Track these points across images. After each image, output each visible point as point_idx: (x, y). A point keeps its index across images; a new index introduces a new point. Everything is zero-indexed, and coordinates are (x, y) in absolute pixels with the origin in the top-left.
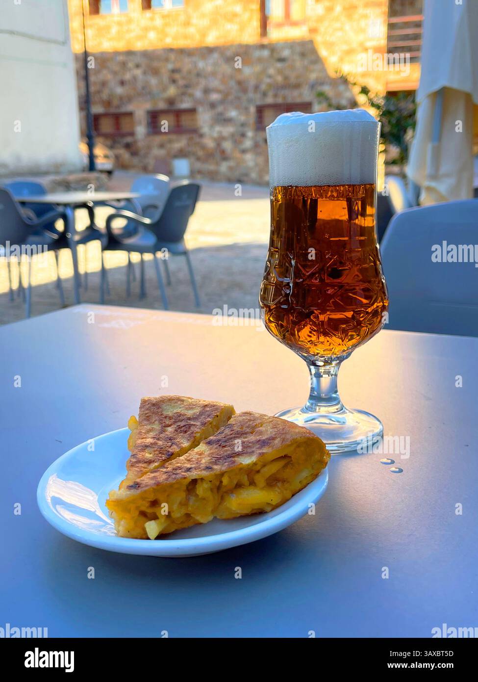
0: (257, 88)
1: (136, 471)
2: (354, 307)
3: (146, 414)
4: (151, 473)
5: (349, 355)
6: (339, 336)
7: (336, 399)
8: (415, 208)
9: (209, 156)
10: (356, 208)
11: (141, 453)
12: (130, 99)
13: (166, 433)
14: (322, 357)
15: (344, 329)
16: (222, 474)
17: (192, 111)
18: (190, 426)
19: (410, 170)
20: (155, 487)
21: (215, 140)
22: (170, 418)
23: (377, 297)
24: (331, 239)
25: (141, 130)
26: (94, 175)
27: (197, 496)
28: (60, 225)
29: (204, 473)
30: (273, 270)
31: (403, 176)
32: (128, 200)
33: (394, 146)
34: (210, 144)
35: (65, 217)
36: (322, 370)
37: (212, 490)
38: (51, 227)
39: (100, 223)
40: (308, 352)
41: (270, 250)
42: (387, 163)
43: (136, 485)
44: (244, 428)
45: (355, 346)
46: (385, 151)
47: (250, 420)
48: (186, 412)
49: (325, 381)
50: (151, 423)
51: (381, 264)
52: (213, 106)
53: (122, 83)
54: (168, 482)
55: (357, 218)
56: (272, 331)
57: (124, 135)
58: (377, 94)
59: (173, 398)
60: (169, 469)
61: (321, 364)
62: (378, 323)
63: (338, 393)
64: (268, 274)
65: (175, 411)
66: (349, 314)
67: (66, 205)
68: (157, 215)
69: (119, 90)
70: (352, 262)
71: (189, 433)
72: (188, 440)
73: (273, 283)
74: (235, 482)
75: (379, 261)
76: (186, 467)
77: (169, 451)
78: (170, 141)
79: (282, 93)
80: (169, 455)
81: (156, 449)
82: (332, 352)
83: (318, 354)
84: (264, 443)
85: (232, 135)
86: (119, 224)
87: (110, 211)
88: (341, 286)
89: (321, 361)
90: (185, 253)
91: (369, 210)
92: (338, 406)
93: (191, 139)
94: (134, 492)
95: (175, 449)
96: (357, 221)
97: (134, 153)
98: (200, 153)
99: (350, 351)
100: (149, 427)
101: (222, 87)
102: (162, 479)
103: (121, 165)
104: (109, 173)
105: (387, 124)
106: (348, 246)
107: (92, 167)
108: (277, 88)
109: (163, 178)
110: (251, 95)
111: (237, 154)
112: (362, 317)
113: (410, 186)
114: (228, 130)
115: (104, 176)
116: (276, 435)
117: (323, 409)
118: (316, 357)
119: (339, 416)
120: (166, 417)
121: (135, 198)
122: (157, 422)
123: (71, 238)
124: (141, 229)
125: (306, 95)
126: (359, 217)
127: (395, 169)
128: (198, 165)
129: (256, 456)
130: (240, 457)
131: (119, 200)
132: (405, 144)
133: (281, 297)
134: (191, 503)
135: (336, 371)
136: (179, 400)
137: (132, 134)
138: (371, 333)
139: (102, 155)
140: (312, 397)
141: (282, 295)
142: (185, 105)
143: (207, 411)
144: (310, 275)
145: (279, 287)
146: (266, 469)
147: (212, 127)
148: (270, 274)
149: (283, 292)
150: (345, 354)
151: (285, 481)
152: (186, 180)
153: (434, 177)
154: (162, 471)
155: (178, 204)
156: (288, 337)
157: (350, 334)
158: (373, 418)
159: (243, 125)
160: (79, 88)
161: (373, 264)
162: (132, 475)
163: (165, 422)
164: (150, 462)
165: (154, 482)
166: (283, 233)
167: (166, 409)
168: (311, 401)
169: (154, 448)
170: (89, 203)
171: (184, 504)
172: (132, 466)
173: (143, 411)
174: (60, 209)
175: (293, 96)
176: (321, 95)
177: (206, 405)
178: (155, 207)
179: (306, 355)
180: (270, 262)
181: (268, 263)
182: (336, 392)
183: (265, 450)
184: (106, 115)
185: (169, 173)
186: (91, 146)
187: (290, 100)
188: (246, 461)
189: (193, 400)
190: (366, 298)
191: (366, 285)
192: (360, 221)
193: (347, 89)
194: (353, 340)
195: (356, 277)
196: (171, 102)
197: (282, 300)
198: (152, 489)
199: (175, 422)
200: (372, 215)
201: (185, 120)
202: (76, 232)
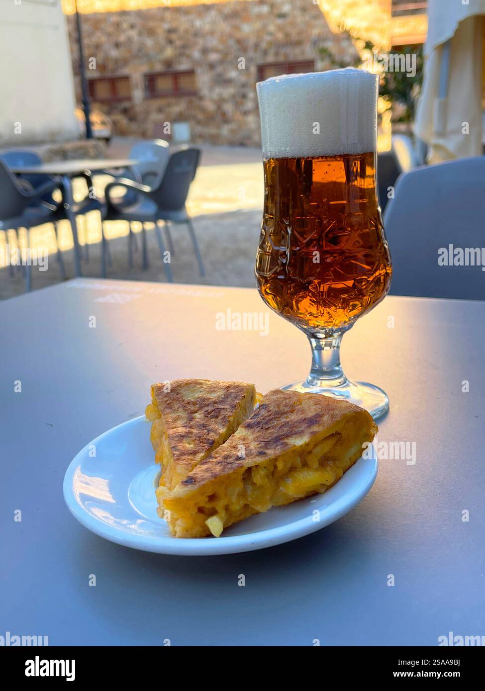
0: (256, 46)
1: (184, 464)
2: (355, 275)
3: (166, 401)
4: (202, 464)
5: (351, 326)
6: (340, 307)
7: (338, 372)
8: (424, 167)
9: (210, 119)
10: (355, 170)
11: (180, 444)
12: (125, 62)
13: (196, 420)
14: (322, 329)
15: (344, 299)
16: (276, 459)
17: (191, 73)
18: (219, 410)
19: (417, 127)
20: (213, 480)
21: (215, 102)
22: (194, 404)
23: (379, 263)
24: (331, 203)
25: (138, 94)
26: (92, 143)
27: (254, 484)
28: (57, 196)
29: (259, 460)
30: (268, 238)
31: (410, 135)
32: (127, 168)
33: (400, 103)
34: (210, 106)
35: (62, 188)
36: (323, 342)
37: (267, 476)
38: (48, 198)
39: (99, 192)
40: (307, 324)
41: (264, 217)
42: (394, 121)
43: (190, 481)
44: (282, 408)
45: (357, 317)
46: (391, 109)
47: (285, 399)
48: (208, 396)
49: (327, 353)
50: (175, 410)
51: (383, 228)
52: (212, 66)
53: (117, 45)
54: (226, 473)
55: (356, 179)
56: (270, 304)
57: (120, 100)
58: (381, 48)
59: (190, 382)
60: (218, 458)
61: (322, 336)
62: (381, 291)
63: (340, 366)
64: (264, 242)
65: (196, 395)
66: (350, 283)
67: (63, 175)
68: (157, 182)
69: (114, 53)
70: (352, 226)
71: (220, 418)
72: (224, 425)
73: (268, 252)
74: (289, 466)
75: (381, 225)
76: (235, 455)
77: (209, 440)
78: (169, 105)
79: (283, 51)
80: (210, 444)
81: (194, 438)
82: (332, 324)
83: (318, 326)
84: (312, 421)
85: (233, 97)
86: (118, 193)
87: (108, 180)
88: (342, 253)
89: (323, 333)
90: (187, 221)
91: (369, 171)
92: (341, 380)
93: (190, 102)
94: (190, 488)
95: (213, 436)
96: (356, 183)
97: (132, 119)
98: (200, 116)
99: (352, 321)
100: (174, 415)
101: (220, 47)
102: (218, 470)
103: (119, 131)
104: (107, 140)
105: (392, 80)
106: (347, 211)
107: (89, 134)
108: (278, 46)
109: (162, 143)
110: (251, 54)
111: (239, 117)
112: (364, 285)
113: (418, 146)
114: (229, 91)
115: (101, 144)
116: (324, 412)
117: (324, 383)
118: (316, 329)
119: (342, 390)
120: (189, 403)
121: (135, 165)
122: (180, 409)
123: (70, 209)
124: (141, 198)
125: (309, 52)
126: (358, 178)
127: (402, 127)
128: (199, 129)
129: (307, 436)
130: (289, 438)
131: (117, 168)
132: (412, 100)
133: (277, 267)
134: (249, 492)
135: (338, 343)
136: (196, 383)
137: (129, 99)
138: (374, 302)
139: (99, 122)
140: (313, 371)
141: (278, 265)
142: (183, 66)
143: (232, 393)
144: (307, 242)
145: (275, 256)
146: (318, 449)
147: (211, 89)
148: (265, 242)
149: (279, 262)
150: (346, 325)
151: (335, 459)
152: (186, 144)
153: (442, 134)
154: (213, 462)
155: (178, 170)
156: (286, 309)
157: (351, 304)
158: (379, 390)
159: (244, 86)
160: (72, 51)
161: (374, 229)
162: (181, 469)
163: (189, 409)
164: (194, 453)
165: (210, 475)
166: (277, 198)
167: (186, 394)
168: (313, 375)
169: (191, 437)
170: (87, 171)
171: (243, 494)
172: (178, 459)
173: (162, 399)
174: (57, 179)
175: (295, 54)
176: (324, 52)
177: (229, 387)
178: (154, 174)
179: (306, 327)
180: (265, 230)
181: (263, 230)
182: (339, 365)
183: (315, 428)
184: (101, 80)
185: (169, 138)
186: (87, 112)
187: (291, 58)
188: (299, 442)
189: (211, 382)
190: (368, 264)
191: (368, 251)
192: (359, 183)
193: (351, 45)
194: (355, 311)
195: (356, 243)
196: (168, 63)
197: (278, 271)
198: (210, 483)
199: (201, 408)
200: (372, 176)
201: (184, 83)
202: (74, 203)
